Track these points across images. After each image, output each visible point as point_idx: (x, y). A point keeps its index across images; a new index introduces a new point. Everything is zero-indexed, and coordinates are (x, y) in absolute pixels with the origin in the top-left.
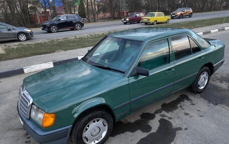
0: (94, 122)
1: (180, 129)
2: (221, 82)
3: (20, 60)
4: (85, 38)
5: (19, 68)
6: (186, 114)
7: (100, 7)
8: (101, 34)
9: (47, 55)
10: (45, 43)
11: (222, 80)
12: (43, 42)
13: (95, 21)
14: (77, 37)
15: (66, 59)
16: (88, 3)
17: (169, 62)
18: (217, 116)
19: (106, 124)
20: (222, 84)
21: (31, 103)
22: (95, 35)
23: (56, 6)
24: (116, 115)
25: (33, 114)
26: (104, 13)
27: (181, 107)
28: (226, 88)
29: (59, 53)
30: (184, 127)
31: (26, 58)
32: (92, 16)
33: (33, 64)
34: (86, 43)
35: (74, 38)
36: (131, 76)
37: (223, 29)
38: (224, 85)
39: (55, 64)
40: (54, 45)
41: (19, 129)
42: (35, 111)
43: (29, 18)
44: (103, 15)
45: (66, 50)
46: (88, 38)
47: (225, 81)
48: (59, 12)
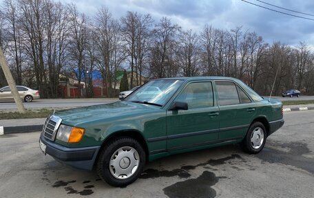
0: (124, 150)
1: (225, 177)
6: (235, 168)
17: (214, 106)
24: (149, 150)
27: (230, 162)
43: (58, 89)
48: (96, 85)
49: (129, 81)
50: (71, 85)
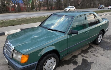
0: (49, 60)
1: (93, 63)
2: (107, 39)
3: (2, 28)
4: (36, 18)
5: (2, 32)
6: (94, 55)
7: (42, 4)
8: (43, 16)
9: (17, 26)
10: (15, 20)
11: (107, 38)
12: (14, 20)
13: (39, 11)
14: (32, 18)
15: (27, 28)
16: (36, 2)
17: (86, 28)
18: (109, 56)
19: (55, 61)
20: (107, 40)
21: (13, 49)
22: (41, 17)
23: (20, 3)
24: (60, 56)
25: (15, 55)
26: (44, 7)
27: (90, 51)
28: (110, 42)
29: (23, 25)
30: (95, 61)
31: (5, 27)
32: (38, 8)
33: (10, 30)
34: (36, 21)
35: (30, 18)
36: (68, 34)
37: (102, 16)
38: (109, 41)
39: (21, 30)
40: (20, 21)
41: (4, 65)
42: (16, 54)
43: (6, 8)
44: (43, 8)
45: (26, 24)
46: (37, 18)
47: (109, 39)
48: (21, 6)
49: (35, 3)
50: (11, 6)
